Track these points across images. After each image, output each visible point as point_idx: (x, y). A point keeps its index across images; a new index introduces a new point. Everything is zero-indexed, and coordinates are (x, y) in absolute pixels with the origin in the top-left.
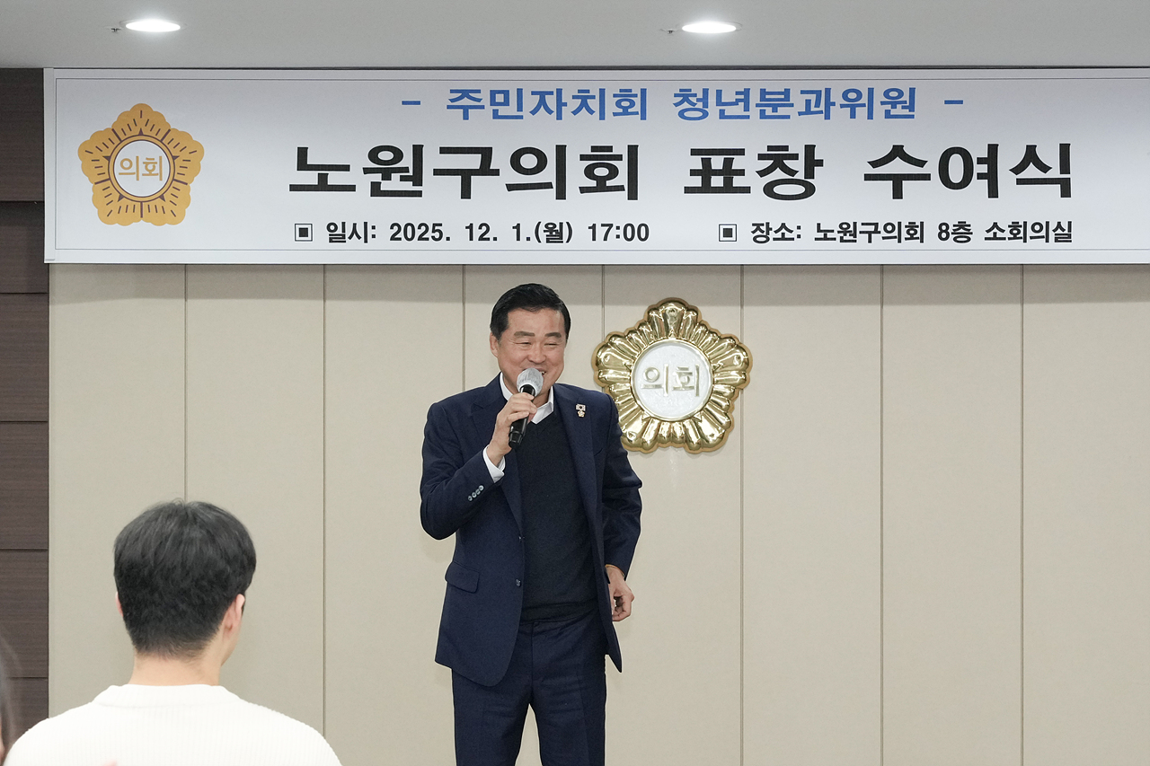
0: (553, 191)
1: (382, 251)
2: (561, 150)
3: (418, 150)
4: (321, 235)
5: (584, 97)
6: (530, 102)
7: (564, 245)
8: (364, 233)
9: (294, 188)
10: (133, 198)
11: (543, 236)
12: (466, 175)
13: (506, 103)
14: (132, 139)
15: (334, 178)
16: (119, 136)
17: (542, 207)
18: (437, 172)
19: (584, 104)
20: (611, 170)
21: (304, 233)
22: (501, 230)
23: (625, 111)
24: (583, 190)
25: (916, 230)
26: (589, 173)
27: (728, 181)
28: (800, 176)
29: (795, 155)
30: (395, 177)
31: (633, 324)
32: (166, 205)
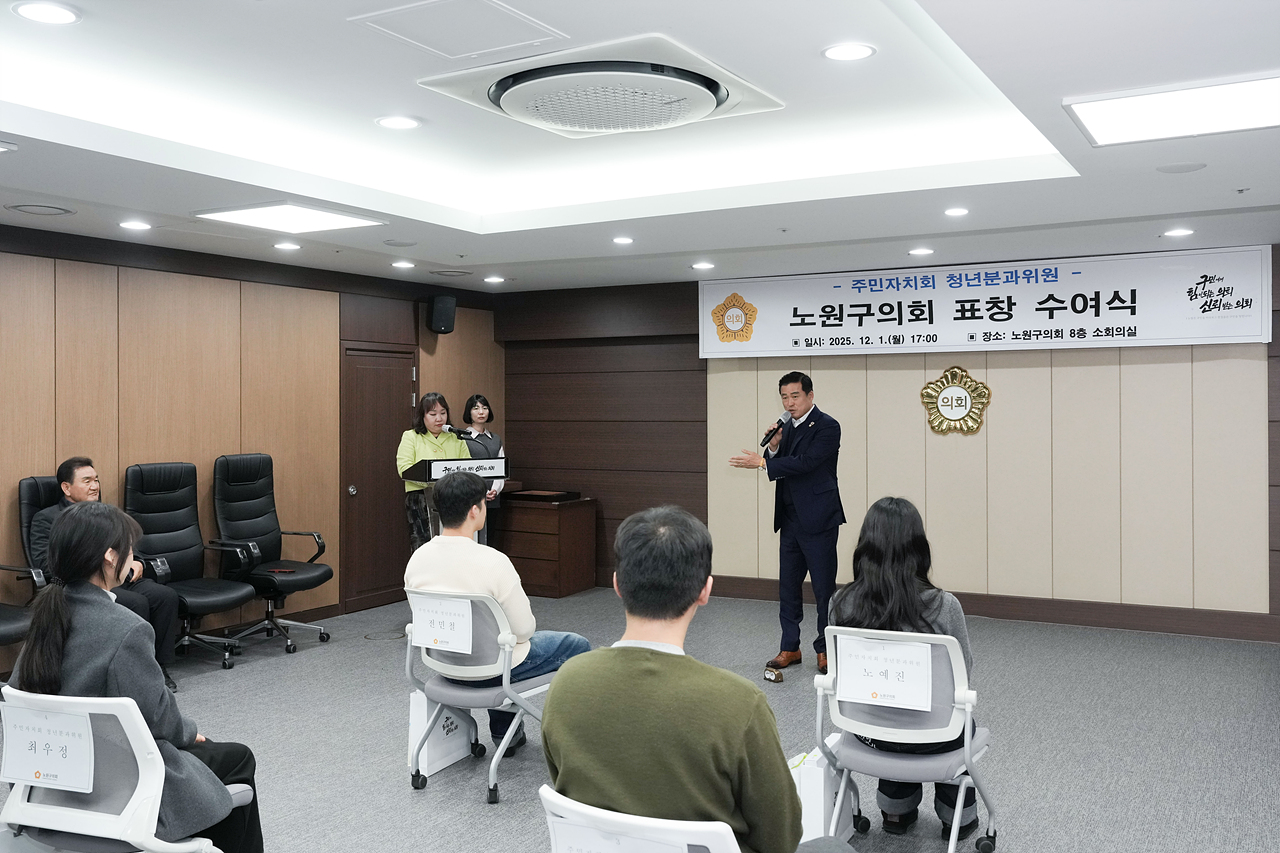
0: (897, 322)
1: (826, 349)
2: (900, 304)
3: (841, 306)
4: (803, 343)
5: (908, 280)
6: (886, 284)
7: (901, 345)
8: (819, 342)
9: (791, 325)
10: (731, 331)
11: (892, 341)
12: (861, 316)
13: (876, 285)
14: (731, 308)
15: (807, 320)
16: (726, 307)
17: (892, 328)
18: (849, 315)
19: (908, 283)
20: (921, 311)
21: (796, 343)
22: (874, 339)
23: (926, 286)
24: (910, 321)
25: (1059, 333)
26: (912, 313)
27: (973, 314)
28: (1006, 310)
29: (1003, 302)
30: (832, 318)
31: (938, 378)
32: (743, 333)
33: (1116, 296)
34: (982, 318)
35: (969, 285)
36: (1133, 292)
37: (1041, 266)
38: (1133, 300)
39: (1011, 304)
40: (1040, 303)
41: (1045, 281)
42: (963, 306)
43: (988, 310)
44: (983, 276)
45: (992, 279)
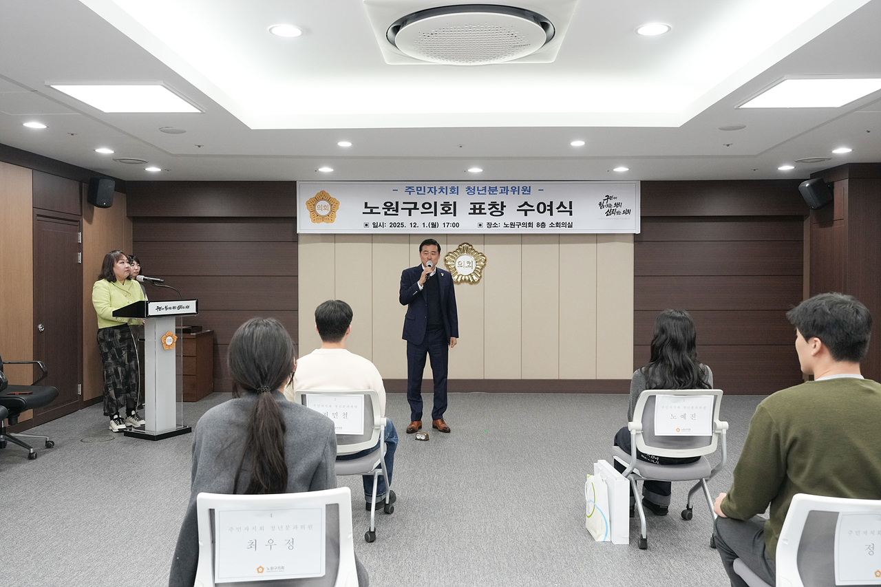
0: (433, 214)
1: (387, 230)
2: (435, 203)
3: (397, 203)
4: (371, 226)
5: (442, 189)
6: (427, 190)
7: (436, 229)
8: (383, 225)
9: (364, 213)
10: (320, 216)
11: (431, 226)
12: (410, 210)
13: (421, 190)
14: (320, 200)
15: (374, 210)
16: (317, 199)
17: (430, 218)
18: (402, 209)
19: (442, 191)
20: (448, 208)
21: (366, 225)
22: (420, 224)
23: (453, 193)
24: (441, 214)
25: (530, 225)
26: (443, 209)
27: (480, 211)
28: (500, 210)
29: (498, 205)
30: (391, 210)
31: (455, 250)
32: (329, 218)
33: (561, 205)
34: (485, 214)
35: (479, 193)
36: (571, 203)
37: (521, 185)
38: (571, 208)
39: (503, 206)
40: (520, 207)
41: (523, 193)
42: (475, 206)
43: (489, 209)
44: (487, 189)
45: (493, 190)
